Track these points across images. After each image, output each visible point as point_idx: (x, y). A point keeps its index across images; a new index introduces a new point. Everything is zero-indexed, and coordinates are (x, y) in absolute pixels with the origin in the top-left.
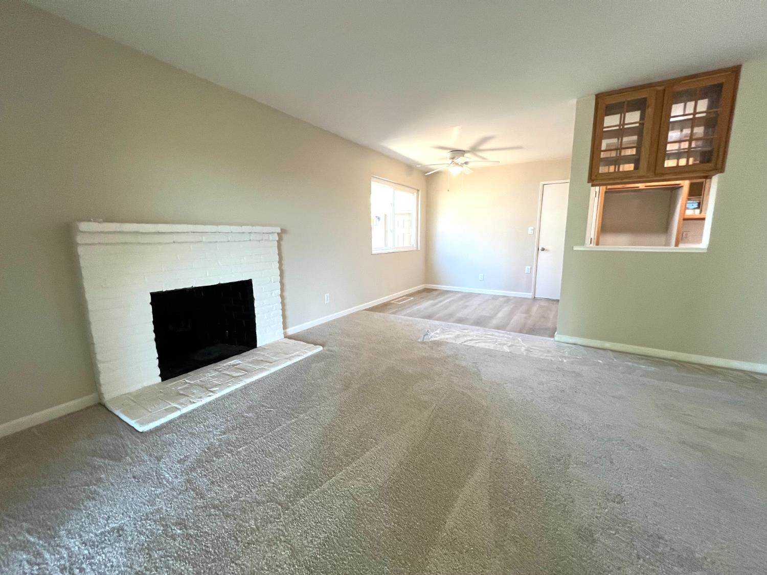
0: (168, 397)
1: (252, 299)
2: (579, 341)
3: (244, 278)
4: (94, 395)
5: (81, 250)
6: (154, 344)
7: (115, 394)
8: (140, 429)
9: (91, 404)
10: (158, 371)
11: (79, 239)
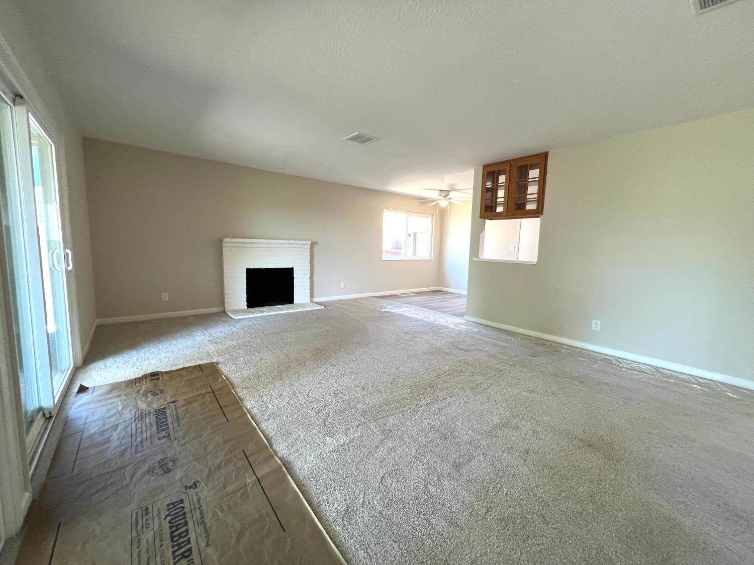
0: (247, 312)
1: (293, 278)
2: (477, 320)
3: (290, 266)
4: (222, 308)
5: (224, 249)
6: (245, 291)
7: (230, 309)
8: (234, 318)
9: (221, 311)
10: (246, 304)
11: (224, 245)
